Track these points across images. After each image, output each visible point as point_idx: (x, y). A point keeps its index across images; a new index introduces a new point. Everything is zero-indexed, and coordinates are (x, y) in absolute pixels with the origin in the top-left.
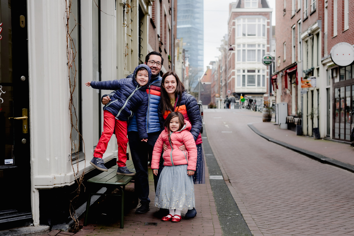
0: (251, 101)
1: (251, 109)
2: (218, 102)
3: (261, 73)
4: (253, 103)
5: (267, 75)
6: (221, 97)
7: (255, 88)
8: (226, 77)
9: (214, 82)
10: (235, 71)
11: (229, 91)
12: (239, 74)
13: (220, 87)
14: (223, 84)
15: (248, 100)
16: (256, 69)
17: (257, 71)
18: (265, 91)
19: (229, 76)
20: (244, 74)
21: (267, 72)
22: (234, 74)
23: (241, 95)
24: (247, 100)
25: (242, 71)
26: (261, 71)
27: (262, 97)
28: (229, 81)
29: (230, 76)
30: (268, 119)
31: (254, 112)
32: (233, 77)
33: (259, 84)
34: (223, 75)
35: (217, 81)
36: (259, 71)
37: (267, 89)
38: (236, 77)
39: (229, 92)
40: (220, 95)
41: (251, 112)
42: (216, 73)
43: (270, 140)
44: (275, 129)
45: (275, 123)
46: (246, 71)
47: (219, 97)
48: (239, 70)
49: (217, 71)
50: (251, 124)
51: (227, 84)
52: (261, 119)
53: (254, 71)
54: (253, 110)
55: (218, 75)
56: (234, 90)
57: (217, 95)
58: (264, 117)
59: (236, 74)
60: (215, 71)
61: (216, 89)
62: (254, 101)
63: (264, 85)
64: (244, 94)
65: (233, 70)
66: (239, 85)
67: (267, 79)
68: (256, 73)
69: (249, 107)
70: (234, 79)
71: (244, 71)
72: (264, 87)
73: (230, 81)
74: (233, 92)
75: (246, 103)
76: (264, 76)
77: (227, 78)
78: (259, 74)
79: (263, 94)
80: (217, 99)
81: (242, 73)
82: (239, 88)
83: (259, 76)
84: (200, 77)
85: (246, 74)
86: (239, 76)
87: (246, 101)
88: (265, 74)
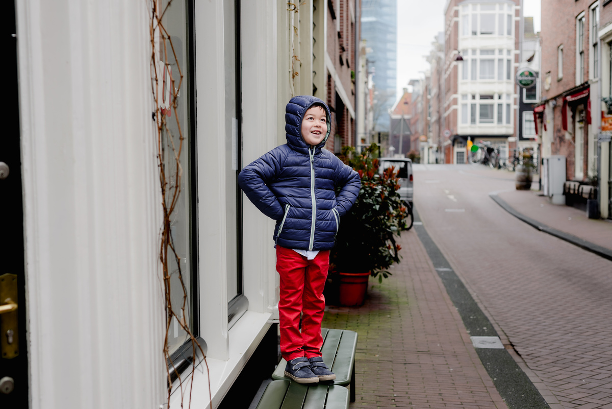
0: (490, 150)
1: (491, 166)
2: (423, 149)
3: (504, 101)
4: (493, 154)
5: (515, 104)
6: (430, 141)
7: (493, 127)
8: (439, 107)
9: (416, 114)
10: (459, 96)
11: (447, 131)
12: (465, 102)
13: (428, 125)
14: (434, 118)
15: (486, 149)
16: (495, 93)
17: (496, 97)
18: (510, 131)
19: (446, 105)
20: (474, 101)
21: (515, 99)
22: (455, 102)
23: (469, 139)
24: (482, 148)
25: (470, 97)
26: (504, 97)
27: (505, 143)
28: (446, 115)
29: (449, 106)
30: (525, 184)
31: (495, 170)
32: (453, 107)
33: (500, 120)
34: (433, 103)
35: (422, 113)
36: (500, 98)
37: (515, 128)
38: (459, 107)
39: (447, 133)
40: (427, 137)
41: (490, 170)
42: (420, 99)
43: (541, 228)
44: (542, 205)
45: (541, 193)
46: (478, 97)
47: (426, 141)
48: (464, 96)
49: (423, 96)
50: (494, 193)
51: (442, 120)
52: (513, 185)
53: (492, 97)
54: (495, 166)
55: (424, 103)
56: (456, 130)
57: (423, 138)
58: (519, 181)
59: (460, 101)
60: (418, 96)
61: (420, 127)
62: (496, 151)
63: (508, 121)
64: (473, 138)
65: (454, 96)
66: (464, 121)
67: (515, 110)
68: (496, 101)
69: (485, 162)
70: (455, 111)
71: (474, 97)
72: (508, 125)
73: (449, 116)
74: (454, 133)
75: (480, 155)
76: (508, 105)
77: (442, 110)
78: (500, 101)
79: (506, 137)
80: (422, 144)
81: (469, 101)
82: (464, 128)
83: (500, 105)
84: (391, 106)
85: (478, 101)
86: (465, 105)
87: (480, 151)
88: (511, 101)
